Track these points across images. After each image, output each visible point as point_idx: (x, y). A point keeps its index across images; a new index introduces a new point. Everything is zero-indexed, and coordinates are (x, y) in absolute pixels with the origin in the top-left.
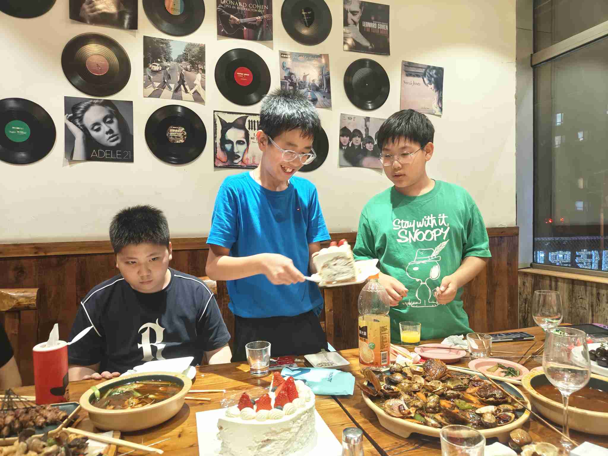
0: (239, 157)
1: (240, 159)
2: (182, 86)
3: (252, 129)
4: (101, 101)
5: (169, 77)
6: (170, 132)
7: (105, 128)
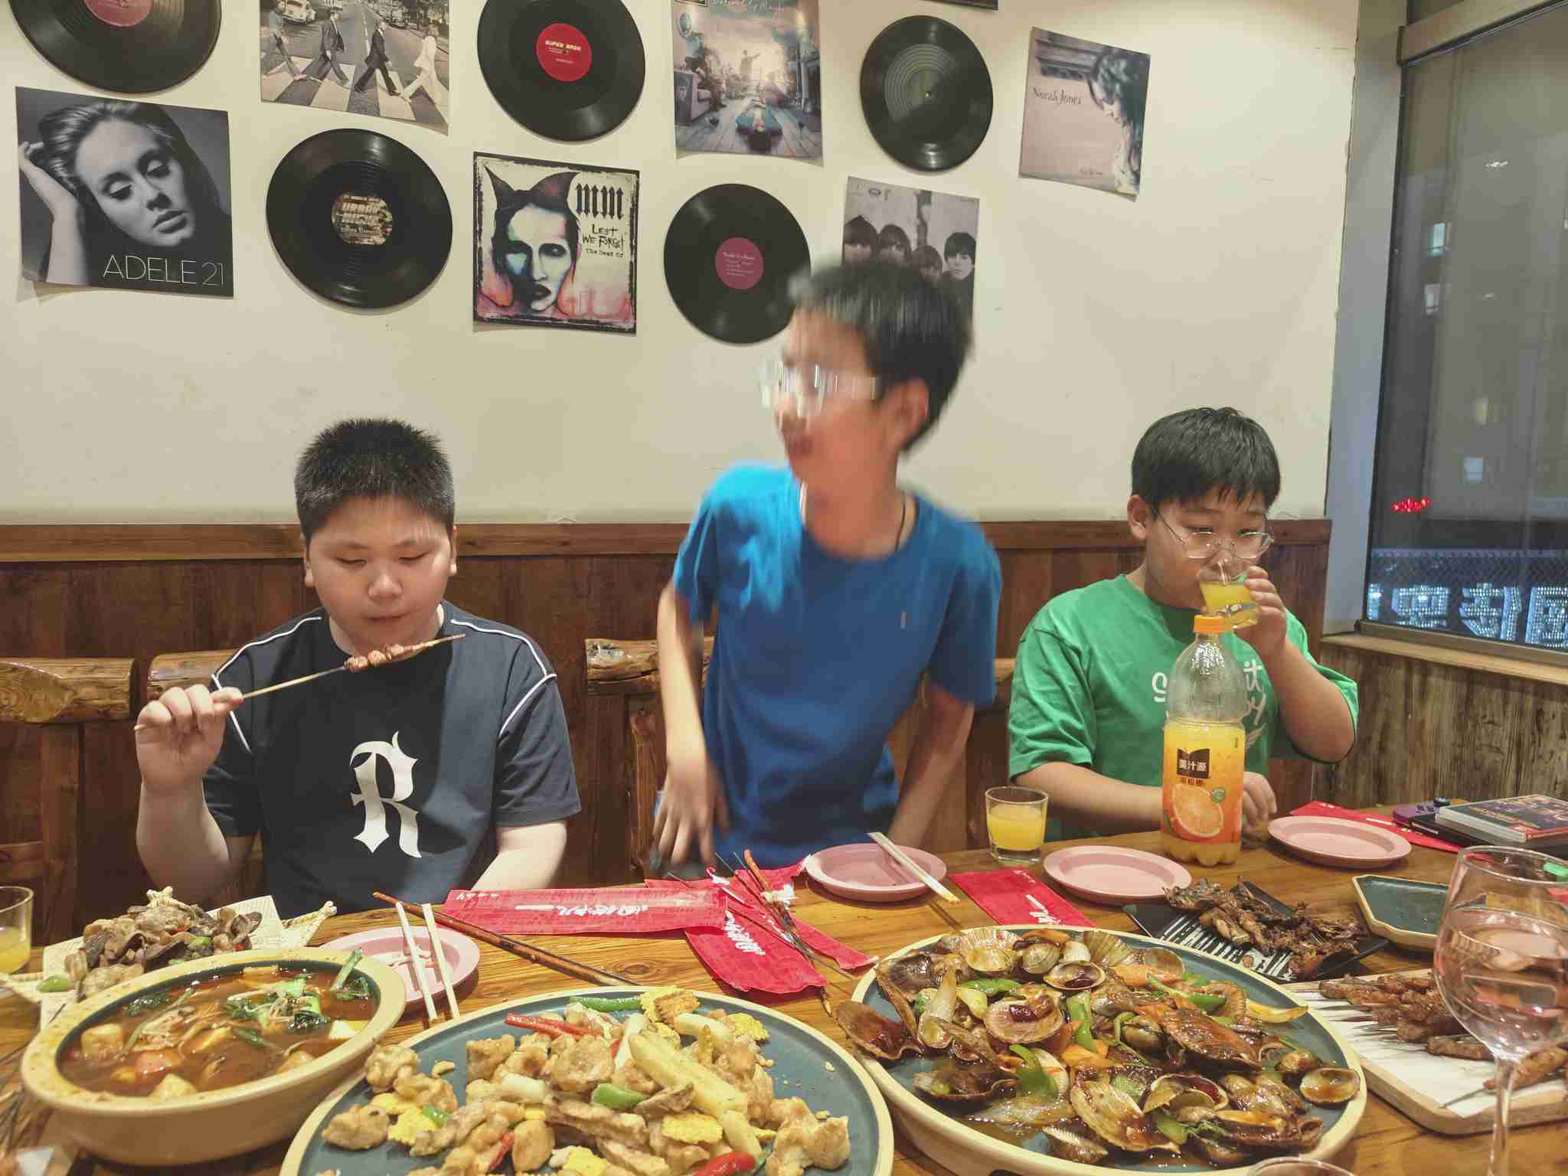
0: (547, 292)
1: (551, 298)
2: (378, 72)
3: (587, 211)
4: (132, 107)
5: (339, 44)
6: (343, 212)
7: (144, 189)
